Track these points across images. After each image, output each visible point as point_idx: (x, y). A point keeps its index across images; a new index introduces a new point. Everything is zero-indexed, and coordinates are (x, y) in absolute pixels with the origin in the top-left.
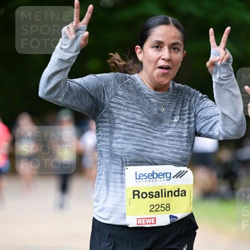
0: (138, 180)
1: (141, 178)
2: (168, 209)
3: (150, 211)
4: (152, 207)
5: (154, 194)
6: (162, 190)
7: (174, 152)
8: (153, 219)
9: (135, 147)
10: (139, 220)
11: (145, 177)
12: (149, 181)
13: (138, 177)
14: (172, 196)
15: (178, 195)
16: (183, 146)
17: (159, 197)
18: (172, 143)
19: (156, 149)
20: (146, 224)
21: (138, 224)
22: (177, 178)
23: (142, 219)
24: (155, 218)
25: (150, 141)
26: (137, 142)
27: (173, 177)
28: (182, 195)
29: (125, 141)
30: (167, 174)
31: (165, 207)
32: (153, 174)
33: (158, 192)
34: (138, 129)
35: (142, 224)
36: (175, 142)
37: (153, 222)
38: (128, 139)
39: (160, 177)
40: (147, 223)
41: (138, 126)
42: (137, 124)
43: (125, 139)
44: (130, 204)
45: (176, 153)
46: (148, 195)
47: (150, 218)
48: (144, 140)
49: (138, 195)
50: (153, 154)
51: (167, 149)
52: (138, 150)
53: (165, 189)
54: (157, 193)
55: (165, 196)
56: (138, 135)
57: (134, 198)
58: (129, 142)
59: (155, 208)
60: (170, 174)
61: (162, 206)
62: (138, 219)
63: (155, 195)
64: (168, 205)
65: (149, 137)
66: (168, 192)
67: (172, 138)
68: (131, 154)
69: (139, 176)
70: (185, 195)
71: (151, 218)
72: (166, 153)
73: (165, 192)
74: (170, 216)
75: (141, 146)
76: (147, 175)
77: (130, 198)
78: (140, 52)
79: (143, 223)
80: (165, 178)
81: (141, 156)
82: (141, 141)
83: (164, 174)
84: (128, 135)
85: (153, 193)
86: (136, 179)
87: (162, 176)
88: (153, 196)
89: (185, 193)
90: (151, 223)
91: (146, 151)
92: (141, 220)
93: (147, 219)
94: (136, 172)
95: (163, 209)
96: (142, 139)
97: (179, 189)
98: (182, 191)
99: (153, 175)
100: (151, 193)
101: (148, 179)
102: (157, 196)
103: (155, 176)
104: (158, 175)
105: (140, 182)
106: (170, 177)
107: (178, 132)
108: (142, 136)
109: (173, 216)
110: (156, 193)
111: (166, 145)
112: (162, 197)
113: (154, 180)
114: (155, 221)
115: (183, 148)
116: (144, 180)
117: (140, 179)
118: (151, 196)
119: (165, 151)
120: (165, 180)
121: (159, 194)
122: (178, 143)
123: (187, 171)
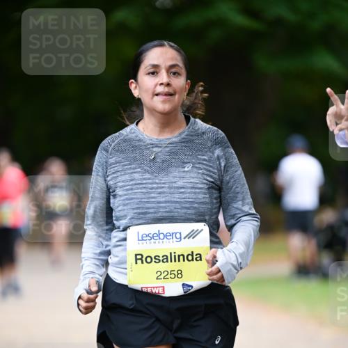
0: (140, 242)
1: (144, 238)
2: (180, 276)
3: (157, 279)
4: (159, 273)
5: (161, 259)
6: (171, 253)
7: (186, 208)
9: (136, 211)
11: (150, 238)
12: (155, 243)
13: (140, 239)
14: (184, 260)
15: (192, 260)
16: (199, 199)
17: (167, 261)
18: (183, 196)
22: (189, 238)
23: (147, 287)
24: (163, 287)
25: (153, 200)
26: (138, 204)
27: (185, 238)
28: (197, 260)
30: (176, 233)
31: (176, 274)
33: (167, 256)
34: (138, 189)
36: (188, 195)
37: (161, 292)
39: (168, 237)
40: (154, 292)
41: (138, 186)
42: (135, 184)
44: (132, 271)
45: (188, 208)
46: (154, 260)
47: (157, 287)
48: (146, 200)
49: (141, 259)
51: (178, 205)
52: (140, 214)
53: (175, 253)
54: (165, 257)
55: (175, 261)
56: (139, 196)
57: (136, 263)
59: (163, 275)
60: (180, 233)
61: (172, 272)
62: (142, 288)
63: (163, 260)
64: (179, 272)
65: (153, 195)
66: (179, 256)
67: (183, 190)
70: (201, 260)
71: (159, 287)
72: (177, 210)
73: (175, 256)
74: (183, 285)
75: (143, 208)
77: (132, 263)
78: (136, 87)
82: (141, 202)
83: (173, 234)
85: (159, 257)
86: (139, 240)
87: (171, 237)
88: (159, 260)
89: (201, 257)
90: (159, 293)
91: (149, 213)
92: (145, 289)
93: (154, 288)
94: (138, 232)
95: (173, 276)
96: (143, 200)
97: (192, 252)
98: (196, 255)
99: (159, 235)
100: (157, 258)
101: (153, 240)
102: (165, 260)
103: (162, 236)
104: (165, 236)
105: (143, 244)
106: (180, 238)
107: (191, 182)
108: (143, 196)
109: (187, 285)
110: (163, 257)
111: (175, 200)
112: (171, 261)
113: (161, 241)
114: (164, 291)
115: (198, 201)
116: (148, 241)
117: (143, 240)
118: (157, 261)
119: (175, 208)
120: (175, 241)
121: (167, 258)
122: (191, 196)
123: (202, 230)
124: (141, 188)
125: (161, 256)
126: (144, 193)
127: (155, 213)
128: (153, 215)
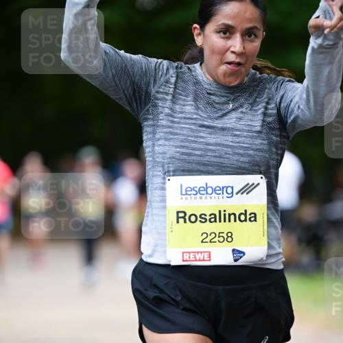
0: (184, 197)
1: (188, 193)
2: (230, 239)
3: (202, 242)
4: (205, 236)
5: (208, 218)
6: (220, 211)
7: (239, 154)
8: (206, 254)
9: (178, 149)
10: (185, 254)
11: (195, 193)
12: (201, 198)
13: (184, 192)
14: (235, 221)
15: (245, 220)
16: (256, 144)
17: (215, 221)
18: (237, 140)
19: (211, 150)
20: (196, 260)
21: (183, 261)
22: (242, 194)
23: (189, 253)
24: (210, 252)
25: (202, 140)
27: (237, 194)
28: (250, 220)
29: (167, 143)
30: (227, 187)
31: (226, 237)
32: (207, 188)
33: (215, 215)
34: (186, 124)
35: (190, 261)
36: (243, 139)
37: (206, 259)
38: (170, 139)
39: (217, 192)
40: (198, 258)
41: (187, 121)
42: (185, 118)
43: (166, 139)
44: (172, 231)
45: (242, 155)
46: (199, 219)
47: (201, 253)
48: (193, 139)
49: (184, 218)
50: (207, 159)
51: (229, 149)
52: (183, 154)
53: (225, 211)
54: (213, 216)
55: (225, 221)
56: (185, 132)
57: (178, 222)
58: (171, 143)
59: (209, 238)
60: (232, 188)
61: (221, 235)
62: (183, 253)
63: (210, 219)
64: (229, 235)
65: (202, 134)
66: (230, 215)
67: (238, 133)
68: (173, 160)
69: (186, 191)
70: (255, 220)
71: (204, 252)
72: (228, 156)
73: (225, 215)
74: (233, 250)
75: (187, 148)
76: (197, 189)
77: (172, 223)
78: (200, 34)
79: (191, 259)
80: (225, 194)
81: (189, 163)
82: (187, 141)
83: (223, 188)
84: (171, 133)
85: (205, 215)
86: (182, 194)
87: (221, 192)
88: (206, 219)
89: (255, 216)
90: (204, 260)
91: (195, 155)
92: (188, 255)
93: (198, 253)
94: (181, 185)
95: (221, 239)
97: (246, 211)
98: (250, 214)
100: (203, 216)
101: (198, 195)
102: (213, 220)
103: (210, 191)
104: (214, 190)
105: (186, 199)
106: (232, 193)
107: (249, 125)
108: (191, 134)
109: (238, 251)
110: (210, 215)
111: (228, 143)
112: (220, 221)
113: (208, 196)
114: (210, 257)
115: (254, 147)
116: (193, 196)
117: (187, 194)
118: (203, 220)
119: (226, 153)
120: (225, 197)
121: (215, 218)
122: (247, 140)
123: (258, 184)
124: (190, 124)
125: (208, 215)
126: (192, 130)
127: (201, 156)
128: (198, 158)
